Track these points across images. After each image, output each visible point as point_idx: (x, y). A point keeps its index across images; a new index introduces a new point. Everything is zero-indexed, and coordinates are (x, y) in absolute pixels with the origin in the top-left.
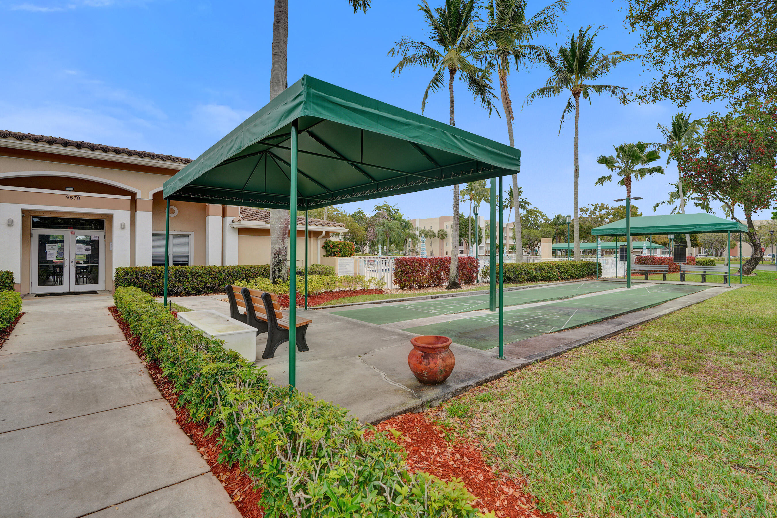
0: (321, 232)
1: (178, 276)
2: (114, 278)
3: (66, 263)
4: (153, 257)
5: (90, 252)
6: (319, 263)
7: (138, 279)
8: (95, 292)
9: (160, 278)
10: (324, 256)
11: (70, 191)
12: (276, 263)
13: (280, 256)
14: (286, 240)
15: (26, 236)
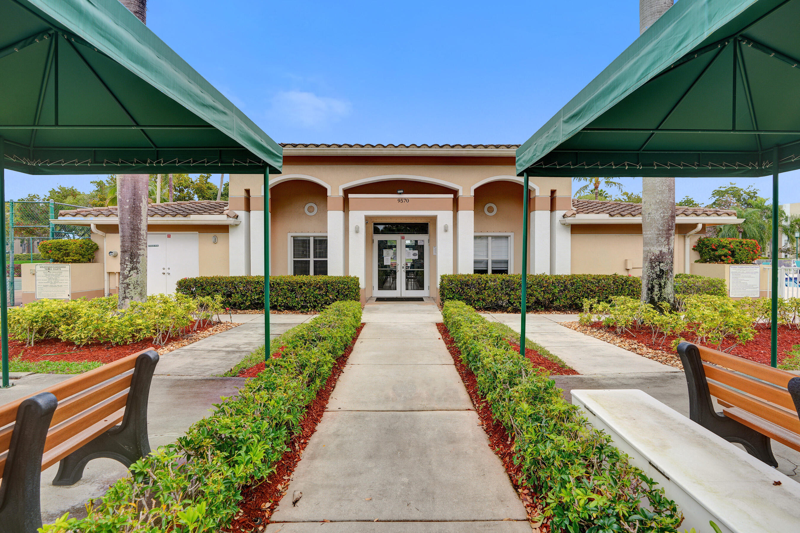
0: (695, 226)
1: (504, 287)
2: (439, 286)
3: (399, 268)
4: (475, 262)
5: (417, 257)
6: (688, 272)
7: (463, 289)
8: (420, 299)
9: (485, 289)
10: (696, 262)
11: (400, 193)
12: (655, 276)
13: (662, 264)
14: (673, 237)
15: (369, 241)
